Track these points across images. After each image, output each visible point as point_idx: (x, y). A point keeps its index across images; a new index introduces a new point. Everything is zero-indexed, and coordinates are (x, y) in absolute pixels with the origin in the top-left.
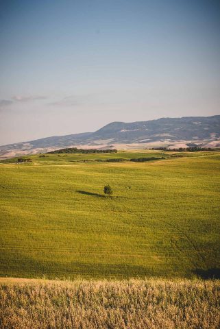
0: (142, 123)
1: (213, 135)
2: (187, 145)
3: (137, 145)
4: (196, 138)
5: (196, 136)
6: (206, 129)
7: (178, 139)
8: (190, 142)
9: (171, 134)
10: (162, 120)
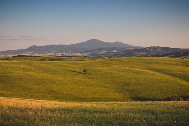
0: (44, 46)
1: (70, 52)
2: (62, 55)
3: (43, 54)
4: (64, 52)
5: (64, 51)
6: (68, 49)
7: (58, 52)
8: (62, 54)
9: (55, 50)
10: (52, 46)
